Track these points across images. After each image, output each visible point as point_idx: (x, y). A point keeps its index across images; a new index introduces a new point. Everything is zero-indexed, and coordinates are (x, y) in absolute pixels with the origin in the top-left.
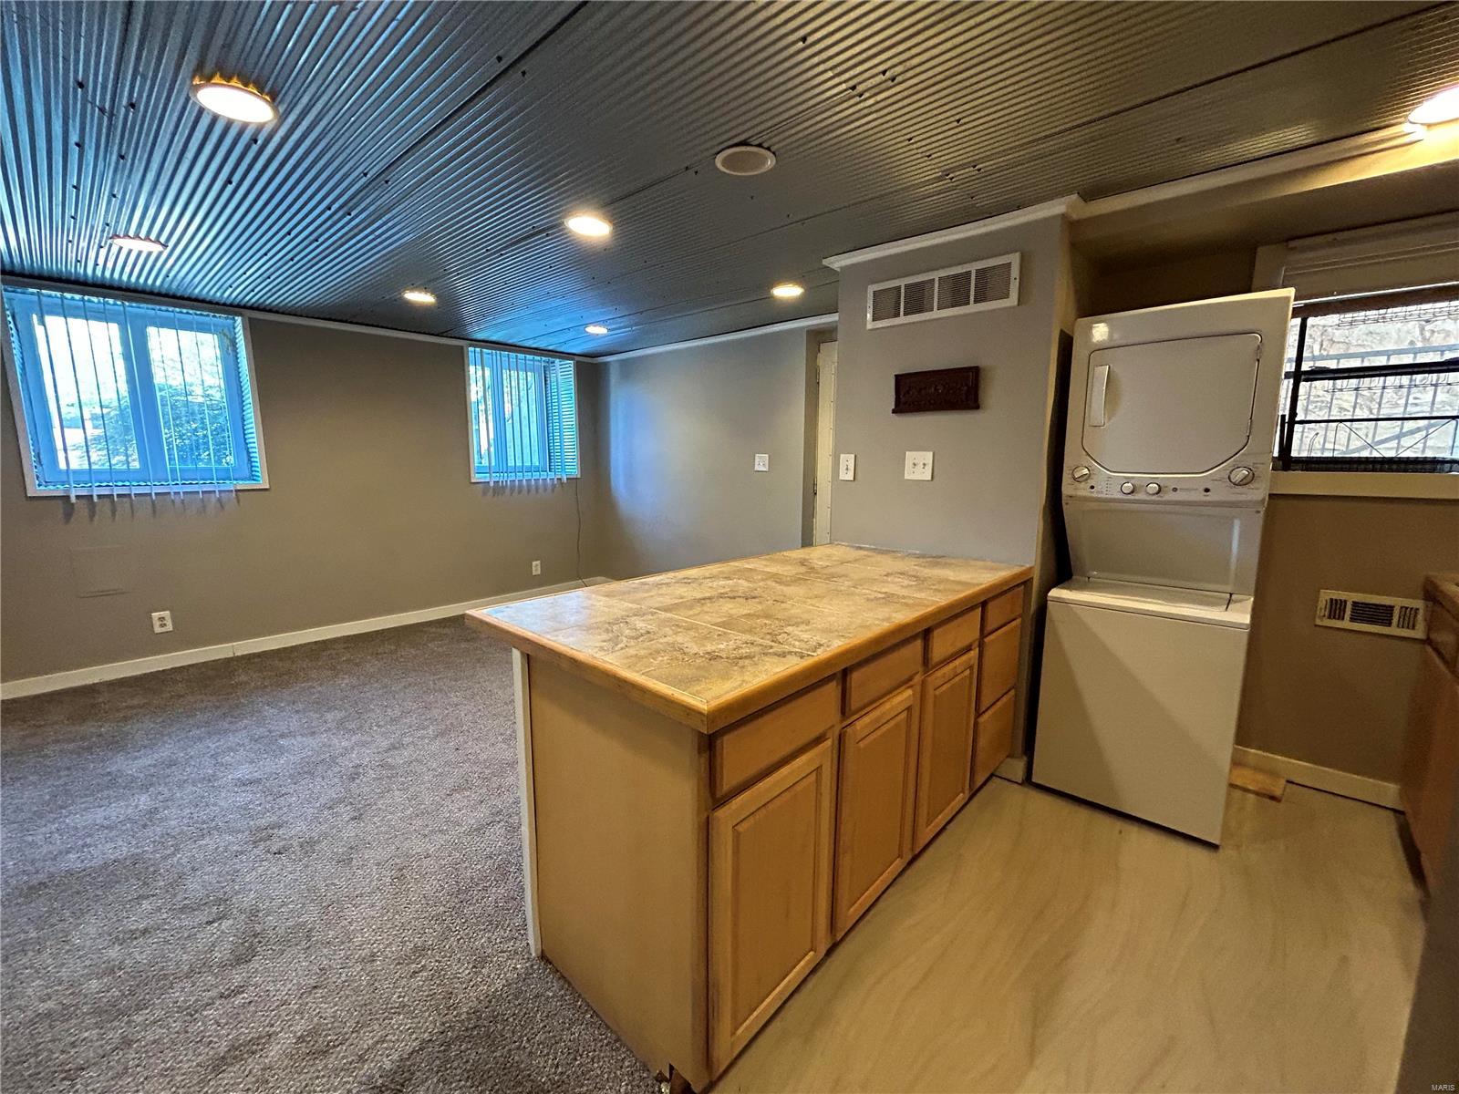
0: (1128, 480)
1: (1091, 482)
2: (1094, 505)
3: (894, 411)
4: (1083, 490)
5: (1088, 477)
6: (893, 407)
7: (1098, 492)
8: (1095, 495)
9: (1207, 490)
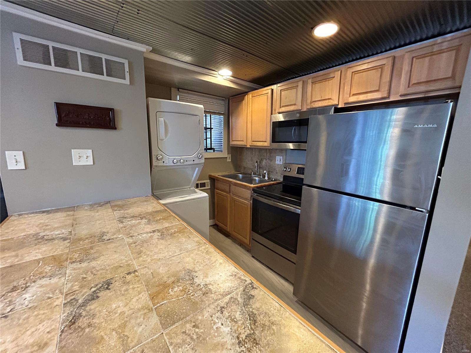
0: (175, 159)
1: (163, 160)
2: (165, 168)
3: (57, 125)
4: (161, 163)
5: (162, 158)
6: (56, 122)
7: (166, 164)
8: (165, 165)
9: (194, 161)
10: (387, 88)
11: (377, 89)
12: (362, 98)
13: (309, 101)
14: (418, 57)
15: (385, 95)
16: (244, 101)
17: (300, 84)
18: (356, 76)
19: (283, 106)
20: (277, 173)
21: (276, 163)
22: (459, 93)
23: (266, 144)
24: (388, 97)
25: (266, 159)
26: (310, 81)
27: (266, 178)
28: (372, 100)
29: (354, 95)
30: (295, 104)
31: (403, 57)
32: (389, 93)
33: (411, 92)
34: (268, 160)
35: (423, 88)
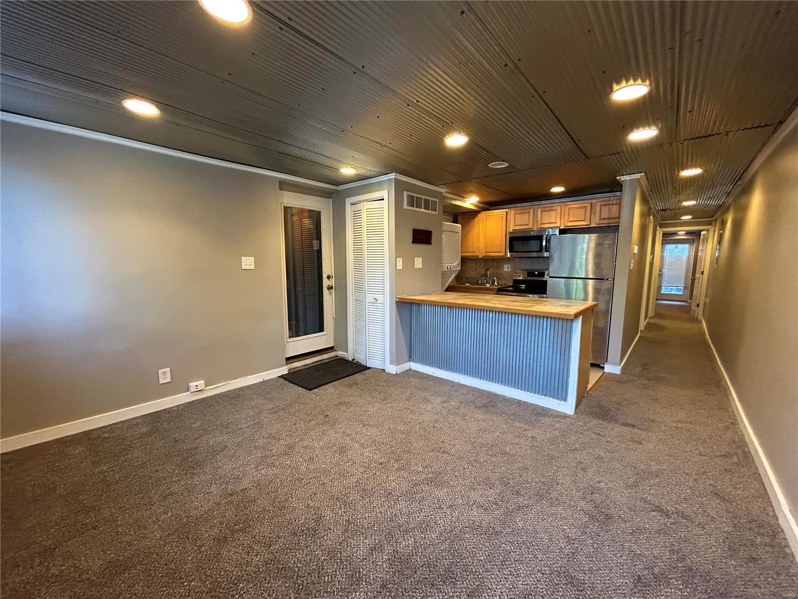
10: (589, 220)
11: (584, 219)
12: (575, 224)
13: (539, 223)
14: (603, 205)
15: (588, 223)
16: (476, 219)
17: (532, 210)
18: (571, 211)
19: (517, 225)
20: (505, 279)
21: (504, 270)
22: (619, 226)
23: (501, 254)
24: (590, 224)
25: (493, 268)
26: (540, 210)
27: (496, 284)
28: (580, 226)
29: (571, 221)
30: (527, 225)
31: (596, 204)
32: (590, 222)
33: (601, 223)
34: (495, 269)
35: (607, 221)
